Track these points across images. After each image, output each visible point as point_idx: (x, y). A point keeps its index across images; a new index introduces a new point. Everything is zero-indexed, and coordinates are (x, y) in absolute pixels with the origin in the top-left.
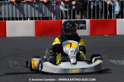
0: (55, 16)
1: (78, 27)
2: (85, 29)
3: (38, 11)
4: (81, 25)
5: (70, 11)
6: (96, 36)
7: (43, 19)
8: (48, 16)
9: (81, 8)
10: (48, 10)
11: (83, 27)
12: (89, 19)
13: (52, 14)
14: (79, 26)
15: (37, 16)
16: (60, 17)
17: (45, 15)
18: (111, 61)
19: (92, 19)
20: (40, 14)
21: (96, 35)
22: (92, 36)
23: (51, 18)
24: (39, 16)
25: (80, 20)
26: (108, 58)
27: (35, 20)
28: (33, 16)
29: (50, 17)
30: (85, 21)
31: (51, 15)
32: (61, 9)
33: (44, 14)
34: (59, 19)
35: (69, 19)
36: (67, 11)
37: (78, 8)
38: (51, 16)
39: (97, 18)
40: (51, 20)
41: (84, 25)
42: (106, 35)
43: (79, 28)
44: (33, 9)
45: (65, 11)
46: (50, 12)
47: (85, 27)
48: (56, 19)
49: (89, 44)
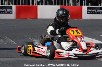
2: (12, 13)
4: (8, 10)
6: (20, 19)
11: (10, 12)
14: (6, 10)
19: (17, 5)
22: (17, 19)
25: (7, 6)
26: (32, 38)
42: (29, 19)
43: (7, 12)
47: (12, 12)
49: (15, 26)
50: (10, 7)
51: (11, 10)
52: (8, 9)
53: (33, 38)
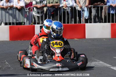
0: (28, 21)
3: (12, 17)
5: (42, 17)
7: (17, 24)
8: (21, 21)
9: (52, 13)
10: (21, 15)
13: (26, 20)
15: (11, 21)
16: (33, 22)
17: (19, 21)
20: (14, 19)
23: (25, 23)
24: (13, 21)
27: (9, 25)
28: (8, 21)
29: (23, 22)
31: (24, 21)
32: (33, 15)
33: (18, 19)
34: (32, 24)
35: (41, 24)
36: (39, 16)
37: (50, 14)
39: (67, 23)
40: (24, 25)
42: (76, 39)
44: (7, 15)
45: (37, 16)
46: (23, 17)
48: (29, 24)
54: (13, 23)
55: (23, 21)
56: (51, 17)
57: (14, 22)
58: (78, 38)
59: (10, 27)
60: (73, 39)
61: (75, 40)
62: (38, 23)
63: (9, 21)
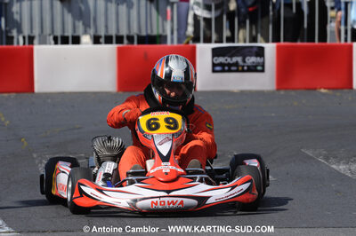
0: (175, 33)
1: (243, 67)
2: (263, 71)
4: (251, 60)
6: (293, 93)
8: (155, 33)
9: (251, 9)
11: (256, 66)
12: (273, 41)
15: (124, 32)
17: (147, 30)
18: (334, 166)
19: (282, 43)
21: (293, 89)
22: (282, 92)
24: (130, 32)
25: (248, 44)
26: (327, 158)
27: (117, 43)
28: (113, 32)
30: (262, 49)
31: (164, 30)
34: (188, 43)
35: (216, 42)
36: (211, 19)
37: (243, 10)
38: (164, 34)
40: (164, 45)
41: (258, 59)
42: (323, 90)
43: (246, 68)
45: (205, 19)
46: (160, 21)
47: (263, 66)
48: (179, 41)
49: (273, 115)
50: (255, 50)
51: (259, 60)
52: (251, 56)
53: (332, 160)
54: (130, 39)
55: (161, 32)
56: (248, 22)
57: (132, 34)
58: (329, 89)
59: (119, 49)
60: (315, 89)
61: (321, 93)
62: (207, 40)
63: (118, 30)
